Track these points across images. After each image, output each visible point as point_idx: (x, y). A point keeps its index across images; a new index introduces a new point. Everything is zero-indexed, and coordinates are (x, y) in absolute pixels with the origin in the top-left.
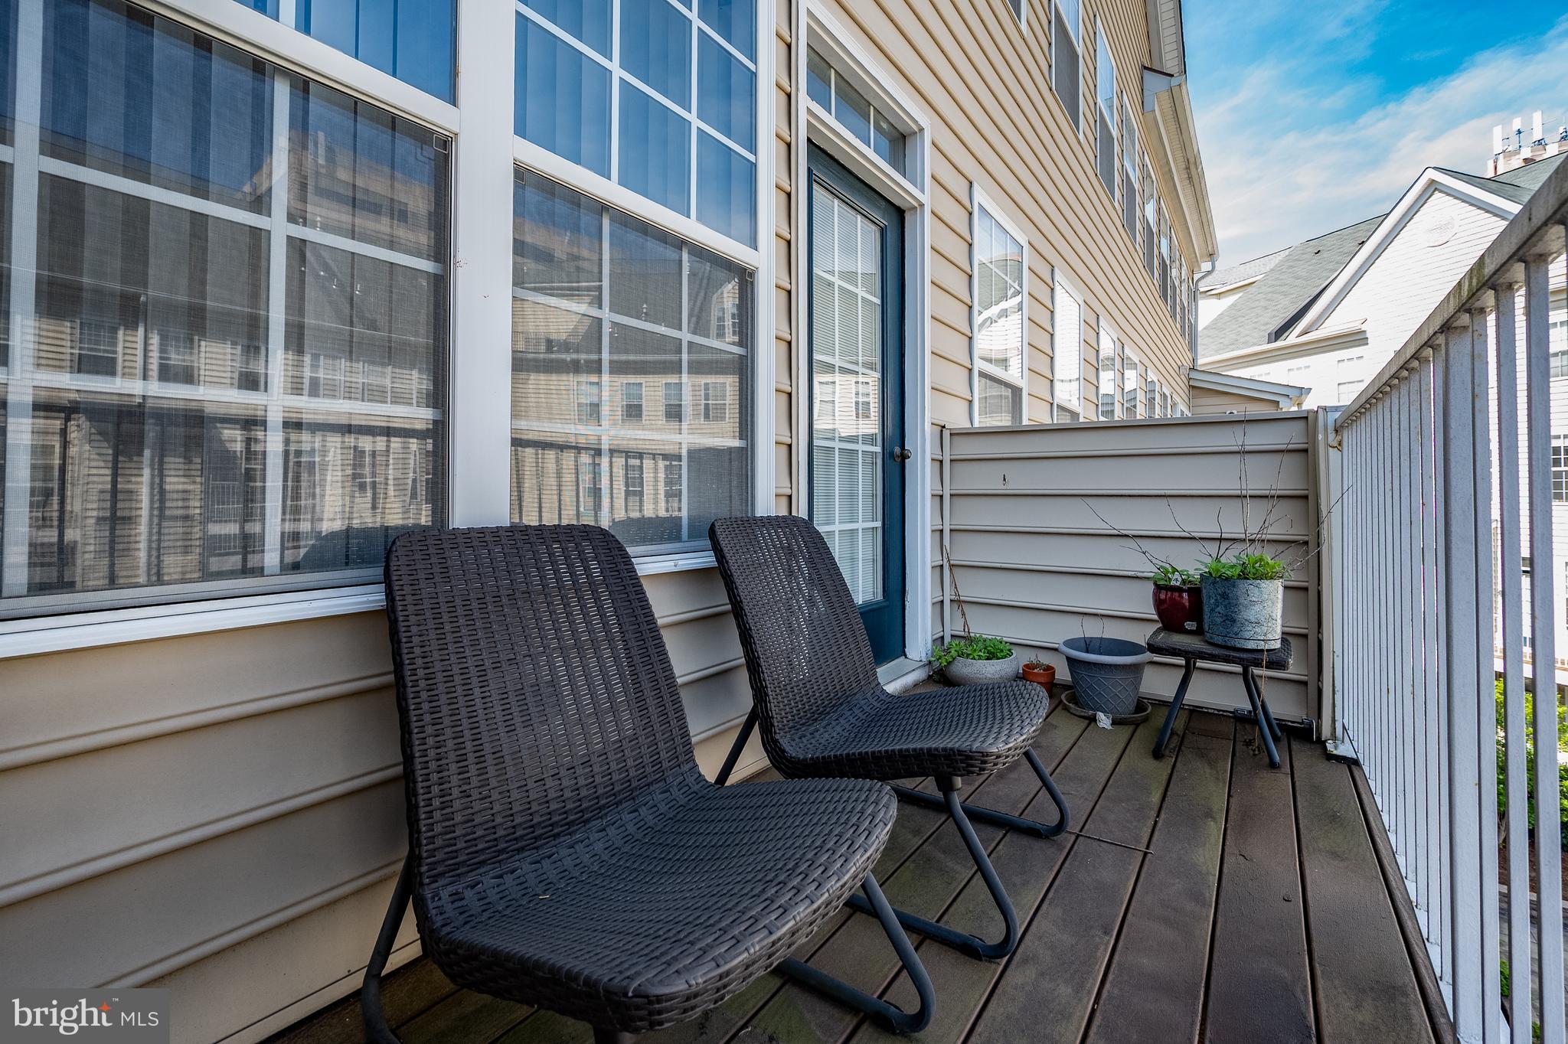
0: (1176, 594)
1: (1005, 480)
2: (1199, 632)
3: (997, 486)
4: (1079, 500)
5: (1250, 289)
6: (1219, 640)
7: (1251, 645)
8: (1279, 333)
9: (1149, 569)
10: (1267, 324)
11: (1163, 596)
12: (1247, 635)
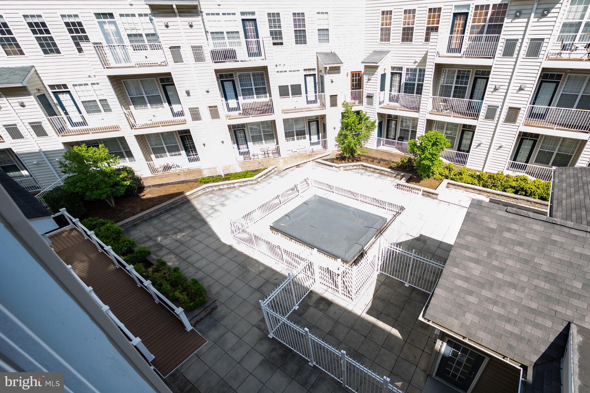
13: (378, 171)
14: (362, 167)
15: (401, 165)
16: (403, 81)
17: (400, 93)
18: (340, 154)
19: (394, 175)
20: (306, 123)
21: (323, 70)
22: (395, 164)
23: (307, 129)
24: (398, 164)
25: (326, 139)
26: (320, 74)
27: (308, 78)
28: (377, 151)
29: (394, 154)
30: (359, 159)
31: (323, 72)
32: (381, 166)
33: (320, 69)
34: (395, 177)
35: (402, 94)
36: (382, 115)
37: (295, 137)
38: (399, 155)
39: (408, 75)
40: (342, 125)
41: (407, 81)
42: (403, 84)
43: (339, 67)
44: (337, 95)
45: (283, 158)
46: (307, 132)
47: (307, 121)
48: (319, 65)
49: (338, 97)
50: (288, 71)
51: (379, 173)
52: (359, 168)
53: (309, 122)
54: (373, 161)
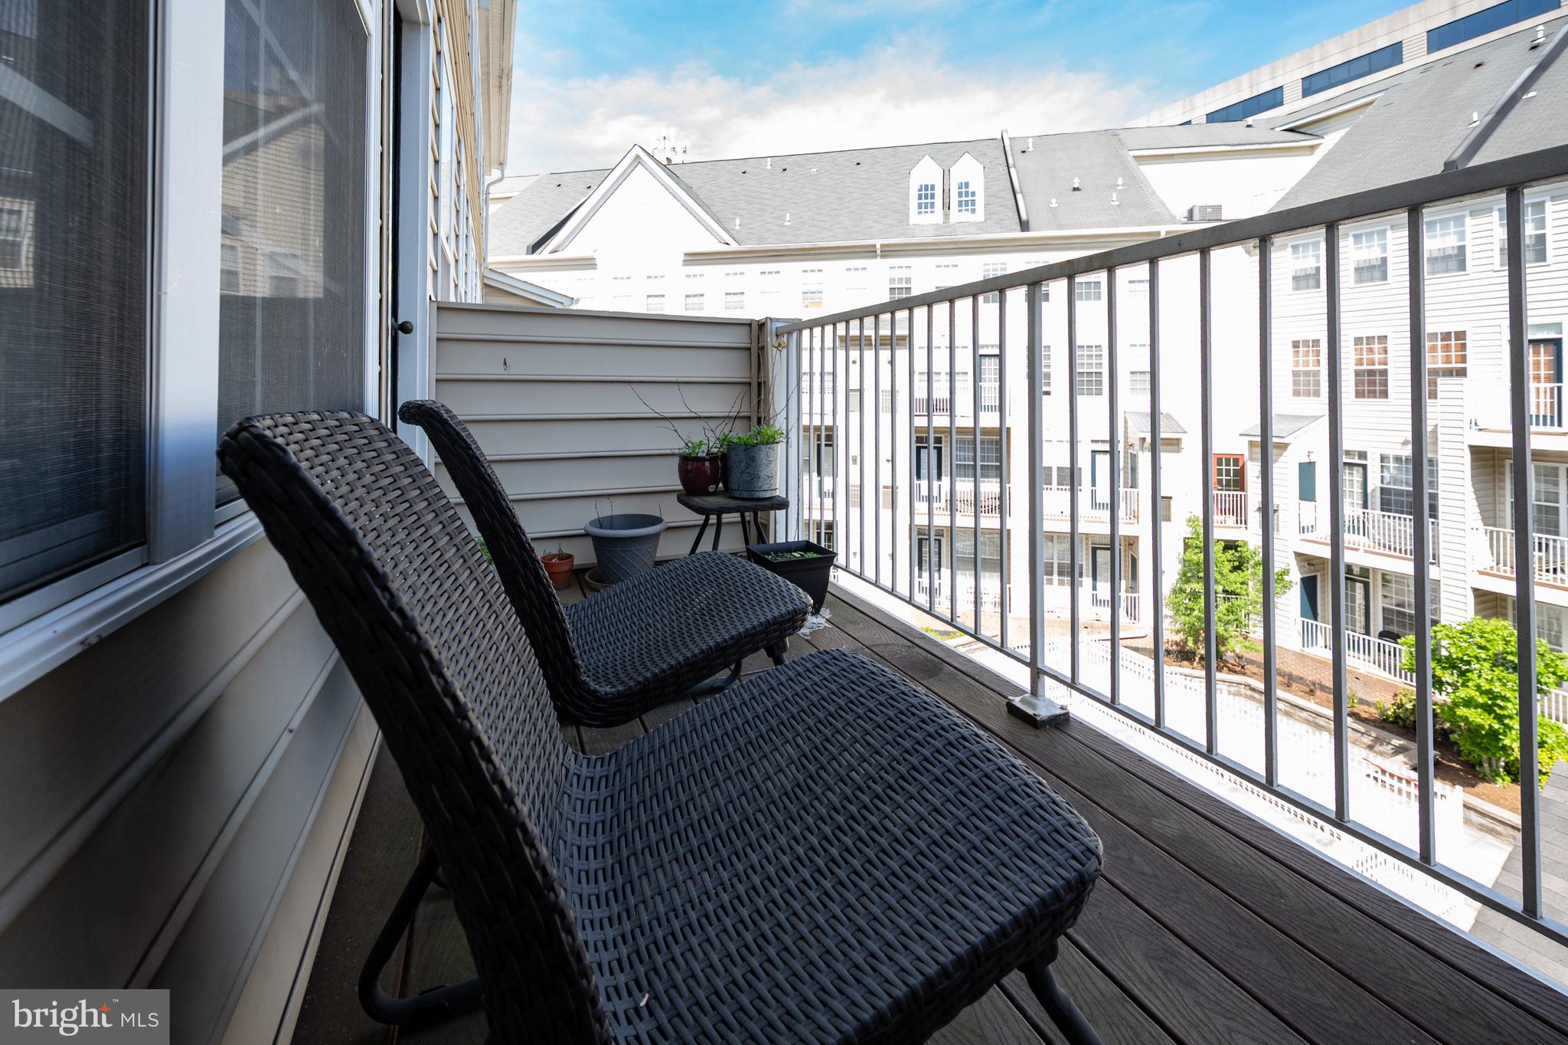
0: (700, 464)
1: (505, 364)
2: (727, 492)
3: (497, 371)
4: (627, 386)
5: (507, 202)
6: (745, 495)
7: (768, 495)
8: (536, 247)
9: (677, 445)
10: (524, 237)
11: (689, 467)
12: (766, 487)
13: (1304, 714)
14: (1249, 693)
15: (1397, 717)
16: (1374, 483)
17: (1369, 511)
18: (1177, 644)
19: (1367, 740)
20: (1087, 549)
21: (1137, 443)
22: (1373, 710)
23: (1087, 565)
24: (1383, 712)
25: (1136, 595)
26: (1130, 451)
27: (1098, 457)
28: (1302, 657)
29: (1365, 676)
30: (1238, 669)
31: (1137, 447)
32: (1321, 704)
33: (1130, 441)
34: (1371, 747)
35: (1375, 512)
36: (1314, 562)
37: (1055, 577)
38: (1386, 685)
39: (1389, 470)
40: (1185, 566)
41: (1389, 483)
42: (1373, 491)
43: (1178, 440)
44: (1170, 498)
45: (1016, 619)
46: (1087, 570)
47: (1090, 546)
48: (1129, 435)
49: (1172, 502)
50: (1054, 441)
51: (1307, 722)
52: (1238, 694)
53: (1094, 550)
54: (1289, 685)
